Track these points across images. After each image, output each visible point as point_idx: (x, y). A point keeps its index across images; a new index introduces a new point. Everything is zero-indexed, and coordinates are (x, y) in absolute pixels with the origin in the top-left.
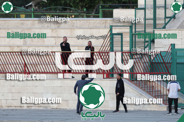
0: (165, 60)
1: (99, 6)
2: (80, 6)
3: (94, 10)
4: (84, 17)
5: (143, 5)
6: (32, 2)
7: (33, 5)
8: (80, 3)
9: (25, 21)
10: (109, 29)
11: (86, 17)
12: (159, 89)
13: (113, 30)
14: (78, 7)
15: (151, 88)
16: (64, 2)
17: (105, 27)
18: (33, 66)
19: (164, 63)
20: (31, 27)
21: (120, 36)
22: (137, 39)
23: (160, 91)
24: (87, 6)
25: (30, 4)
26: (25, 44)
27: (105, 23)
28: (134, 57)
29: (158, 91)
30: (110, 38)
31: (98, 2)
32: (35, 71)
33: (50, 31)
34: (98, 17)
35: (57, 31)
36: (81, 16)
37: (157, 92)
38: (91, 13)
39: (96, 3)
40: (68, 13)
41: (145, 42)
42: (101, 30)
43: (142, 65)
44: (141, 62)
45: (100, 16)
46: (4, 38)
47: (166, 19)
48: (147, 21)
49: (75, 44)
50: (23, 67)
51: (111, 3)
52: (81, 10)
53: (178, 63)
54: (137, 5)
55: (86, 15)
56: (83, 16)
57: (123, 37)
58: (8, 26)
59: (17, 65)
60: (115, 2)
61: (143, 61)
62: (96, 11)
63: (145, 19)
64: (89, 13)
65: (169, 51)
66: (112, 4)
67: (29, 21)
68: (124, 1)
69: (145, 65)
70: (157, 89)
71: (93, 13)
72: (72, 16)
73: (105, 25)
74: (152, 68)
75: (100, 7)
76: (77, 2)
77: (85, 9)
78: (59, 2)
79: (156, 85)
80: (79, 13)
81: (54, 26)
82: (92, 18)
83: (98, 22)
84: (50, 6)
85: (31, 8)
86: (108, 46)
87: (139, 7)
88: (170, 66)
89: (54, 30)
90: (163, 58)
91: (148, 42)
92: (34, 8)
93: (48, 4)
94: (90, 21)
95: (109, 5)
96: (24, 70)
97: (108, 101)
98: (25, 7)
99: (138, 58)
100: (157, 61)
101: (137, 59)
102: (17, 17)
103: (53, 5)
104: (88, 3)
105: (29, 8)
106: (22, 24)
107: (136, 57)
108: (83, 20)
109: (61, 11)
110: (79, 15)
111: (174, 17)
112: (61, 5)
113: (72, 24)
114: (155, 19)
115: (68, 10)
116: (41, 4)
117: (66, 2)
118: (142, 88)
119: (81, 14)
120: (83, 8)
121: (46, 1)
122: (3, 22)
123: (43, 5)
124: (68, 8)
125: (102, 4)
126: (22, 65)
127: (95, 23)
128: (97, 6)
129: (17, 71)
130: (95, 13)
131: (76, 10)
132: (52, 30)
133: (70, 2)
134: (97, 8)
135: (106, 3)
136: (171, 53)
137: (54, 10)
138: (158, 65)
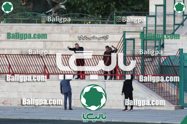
0: (173, 64)
1: (113, 13)
2: (96, 13)
3: (109, 17)
4: (99, 24)
5: (154, 13)
6: (52, 9)
7: (53, 12)
8: (96, 10)
9: (45, 27)
10: (123, 35)
11: (101, 24)
12: (168, 90)
13: (126, 35)
14: (95, 14)
15: (160, 89)
16: (82, 9)
17: (119, 33)
18: (52, 67)
19: (173, 66)
20: (51, 32)
21: (132, 41)
22: (148, 44)
23: (169, 92)
24: (102, 13)
25: (50, 11)
26: (45, 48)
27: (119, 29)
28: (145, 60)
29: (167, 92)
30: (124, 43)
31: (113, 9)
32: (54, 72)
33: (68, 35)
34: (113, 23)
35: (74, 36)
36: (97, 22)
37: (165, 93)
38: (106, 20)
39: (111, 10)
40: (85, 19)
41: (156, 46)
42: (115, 35)
43: (153, 68)
44: (151, 65)
45: (114, 23)
46: (26, 42)
47: (175, 26)
48: (157, 27)
49: (91, 48)
50: (43, 68)
51: (124, 11)
52: (97, 17)
53: (185, 66)
54: (149, 13)
55: (101, 22)
56: (99, 22)
57: (135, 42)
58: (29, 31)
59: (38, 67)
60: (128, 9)
61: (153, 64)
62: (110, 18)
63: (156, 26)
64: (105, 20)
65: (177, 55)
66: (126, 11)
67: (49, 26)
68: (136, 9)
69: (155, 68)
70: (165, 90)
71: (108, 20)
72: (88, 22)
73: (119, 31)
74: (162, 71)
75: (115, 14)
76: (93, 9)
77: (100, 16)
78: (77, 9)
79: (165, 87)
80: (95, 19)
81: (72, 31)
82: (107, 24)
83: (112, 28)
84: (69, 12)
85: (51, 15)
86: (121, 50)
87: (150, 15)
88: (178, 69)
89: (72, 35)
90: (172, 62)
91: (158, 46)
92: (53, 15)
93: (67, 11)
94: (105, 27)
95: (123, 13)
96: (44, 71)
97: (121, 101)
98: (45, 13)
99: (148, 61)
100: (166, 65)
101: (148, 63)
102: (38, 23)
103: (71, 12)
104: (104, 11)
105: (49, 14)
106: (43, 29)
107: (147, 60)
108: (98, 26)
109: (78, 17)
110: (95, 21)
111: (182, 24)
112: (78, 12)
113: (89, 30)
114: (164, 26)
115: (85, 17)
116: (60, 11)
117: (84, 9)
118: (152, 89)
119: (97, 20)
120: (99, 15)
121: (65, 9)
122: (25, 27)
123: (62, 11)
124: (85, 15)
125: (116, 12)
126: (42, 67)
127: (110, 28)
128: (112, 13)
129: (38, 72)
130: (110, 20)
131: (92, 17)
132: (70, 35)
133: (87, 9)
134: (112, 15)
135: (120, 11)
136: (179, 57)
137: (72, 17)
138: (167, 68)
